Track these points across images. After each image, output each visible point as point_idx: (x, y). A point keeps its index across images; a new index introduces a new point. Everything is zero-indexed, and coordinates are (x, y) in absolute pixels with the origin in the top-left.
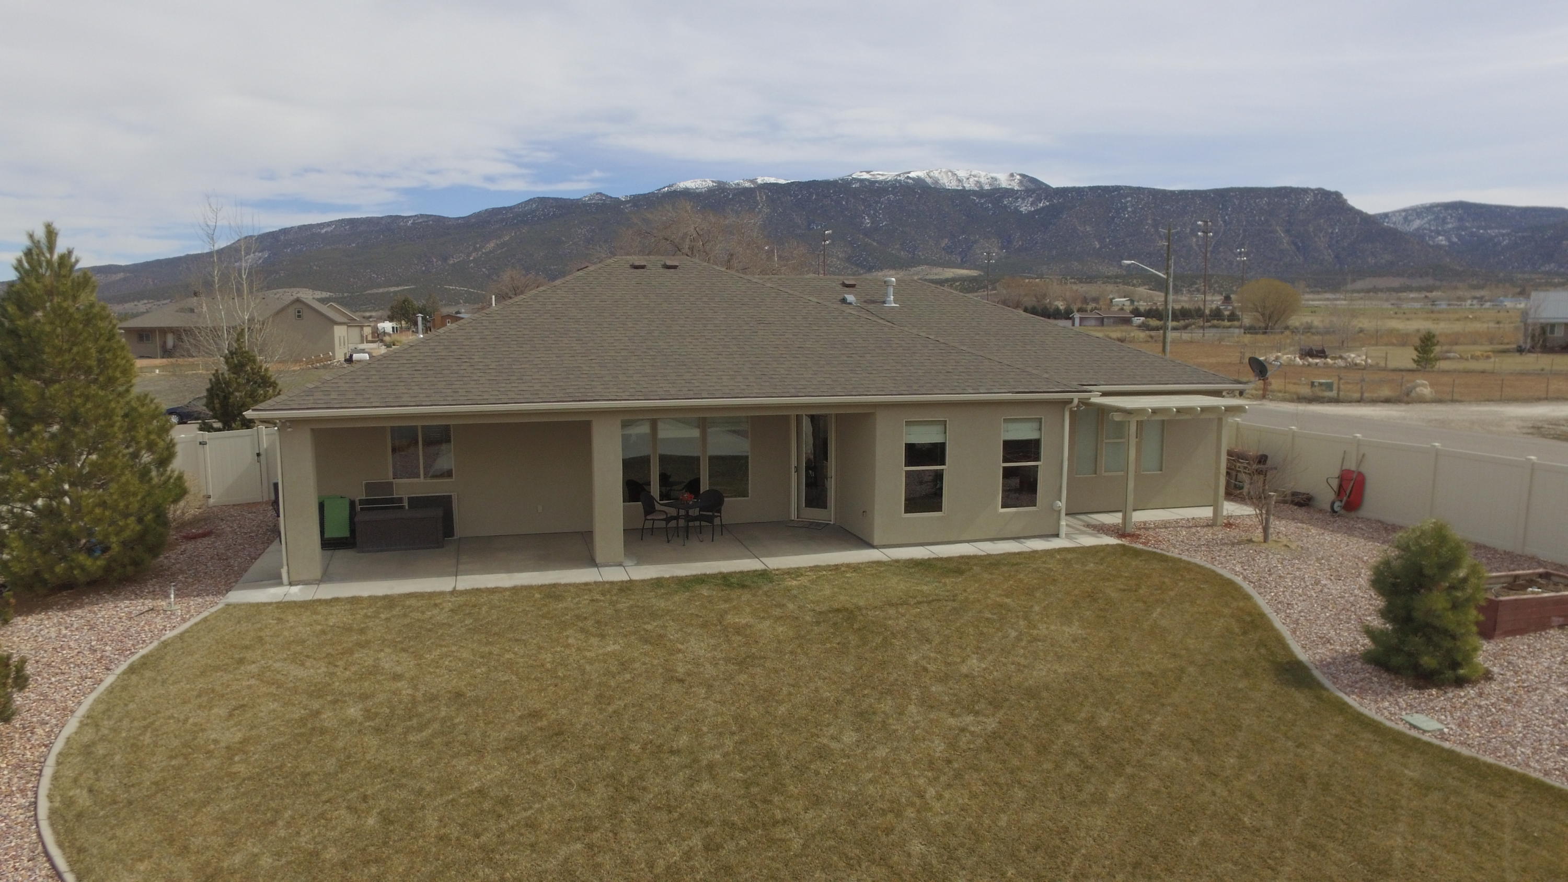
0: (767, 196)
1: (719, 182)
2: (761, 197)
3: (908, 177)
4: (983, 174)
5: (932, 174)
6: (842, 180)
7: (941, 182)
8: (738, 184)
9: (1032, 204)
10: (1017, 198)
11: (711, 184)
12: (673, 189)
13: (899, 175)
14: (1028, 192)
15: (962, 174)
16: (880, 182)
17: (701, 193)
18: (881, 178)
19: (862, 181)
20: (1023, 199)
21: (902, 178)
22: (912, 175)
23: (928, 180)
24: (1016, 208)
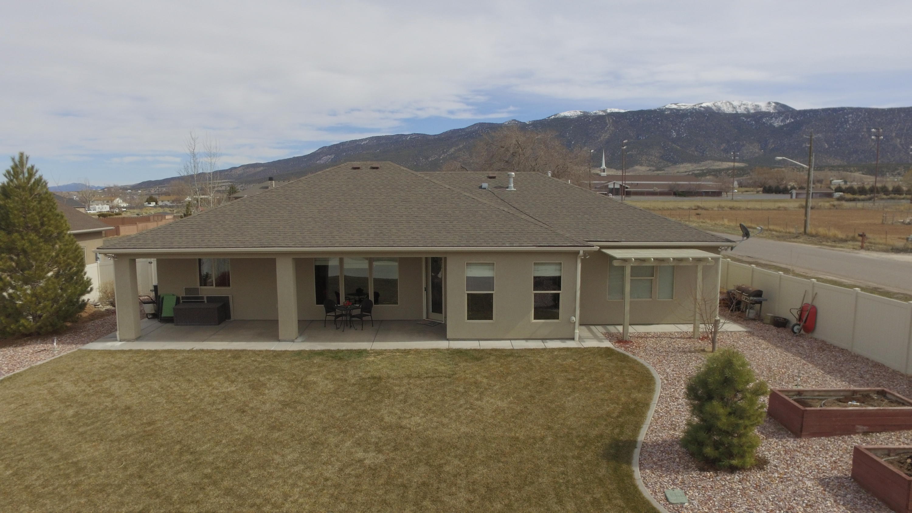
0: (613, 120)
1: (584, 112)
2: (609, 121)
3: (701, 107)
4: (750, 103)
5: (716, 104)
6: (659, 109)
7: (722, 109)
8: (596, 113)
9: (781, 121)
10: (772, 118)
11: (579, 113)
12: (557, 116)
13: (695, 106)
14: (780, 113)
15: (736, 103)
16: (683, 110)
17: (573, 119)
18: (683, 107)
19: (671, 110)
20: (776, 118)
21: (697, 107)
22: (704, 105)
23: (714, 108)
24: (771, 124)
